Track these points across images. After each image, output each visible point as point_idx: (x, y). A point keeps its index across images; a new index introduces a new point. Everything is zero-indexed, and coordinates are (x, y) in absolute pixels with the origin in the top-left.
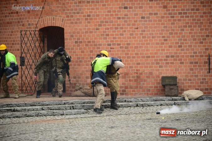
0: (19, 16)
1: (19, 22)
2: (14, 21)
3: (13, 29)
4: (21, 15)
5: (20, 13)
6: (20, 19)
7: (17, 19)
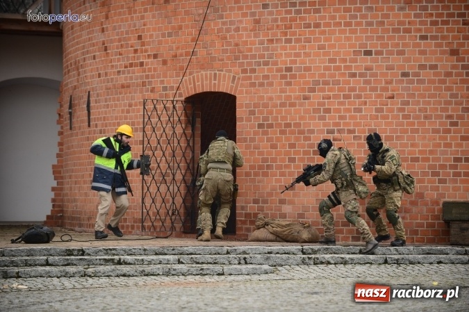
0: (145, 72)
1: (144, 84)
2: (134, 81)
3: (133, 98)
4: (150, 70)
5: (146, 66)
6: (147, 77)
7: (141, 77)
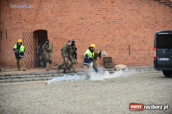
1: (22, 28)
2: (19, 27)
3: (19, 32)
4: (23, 24)
6: (23, 26)
7: (21, 26)
